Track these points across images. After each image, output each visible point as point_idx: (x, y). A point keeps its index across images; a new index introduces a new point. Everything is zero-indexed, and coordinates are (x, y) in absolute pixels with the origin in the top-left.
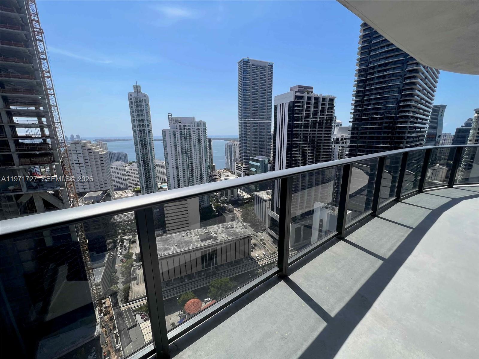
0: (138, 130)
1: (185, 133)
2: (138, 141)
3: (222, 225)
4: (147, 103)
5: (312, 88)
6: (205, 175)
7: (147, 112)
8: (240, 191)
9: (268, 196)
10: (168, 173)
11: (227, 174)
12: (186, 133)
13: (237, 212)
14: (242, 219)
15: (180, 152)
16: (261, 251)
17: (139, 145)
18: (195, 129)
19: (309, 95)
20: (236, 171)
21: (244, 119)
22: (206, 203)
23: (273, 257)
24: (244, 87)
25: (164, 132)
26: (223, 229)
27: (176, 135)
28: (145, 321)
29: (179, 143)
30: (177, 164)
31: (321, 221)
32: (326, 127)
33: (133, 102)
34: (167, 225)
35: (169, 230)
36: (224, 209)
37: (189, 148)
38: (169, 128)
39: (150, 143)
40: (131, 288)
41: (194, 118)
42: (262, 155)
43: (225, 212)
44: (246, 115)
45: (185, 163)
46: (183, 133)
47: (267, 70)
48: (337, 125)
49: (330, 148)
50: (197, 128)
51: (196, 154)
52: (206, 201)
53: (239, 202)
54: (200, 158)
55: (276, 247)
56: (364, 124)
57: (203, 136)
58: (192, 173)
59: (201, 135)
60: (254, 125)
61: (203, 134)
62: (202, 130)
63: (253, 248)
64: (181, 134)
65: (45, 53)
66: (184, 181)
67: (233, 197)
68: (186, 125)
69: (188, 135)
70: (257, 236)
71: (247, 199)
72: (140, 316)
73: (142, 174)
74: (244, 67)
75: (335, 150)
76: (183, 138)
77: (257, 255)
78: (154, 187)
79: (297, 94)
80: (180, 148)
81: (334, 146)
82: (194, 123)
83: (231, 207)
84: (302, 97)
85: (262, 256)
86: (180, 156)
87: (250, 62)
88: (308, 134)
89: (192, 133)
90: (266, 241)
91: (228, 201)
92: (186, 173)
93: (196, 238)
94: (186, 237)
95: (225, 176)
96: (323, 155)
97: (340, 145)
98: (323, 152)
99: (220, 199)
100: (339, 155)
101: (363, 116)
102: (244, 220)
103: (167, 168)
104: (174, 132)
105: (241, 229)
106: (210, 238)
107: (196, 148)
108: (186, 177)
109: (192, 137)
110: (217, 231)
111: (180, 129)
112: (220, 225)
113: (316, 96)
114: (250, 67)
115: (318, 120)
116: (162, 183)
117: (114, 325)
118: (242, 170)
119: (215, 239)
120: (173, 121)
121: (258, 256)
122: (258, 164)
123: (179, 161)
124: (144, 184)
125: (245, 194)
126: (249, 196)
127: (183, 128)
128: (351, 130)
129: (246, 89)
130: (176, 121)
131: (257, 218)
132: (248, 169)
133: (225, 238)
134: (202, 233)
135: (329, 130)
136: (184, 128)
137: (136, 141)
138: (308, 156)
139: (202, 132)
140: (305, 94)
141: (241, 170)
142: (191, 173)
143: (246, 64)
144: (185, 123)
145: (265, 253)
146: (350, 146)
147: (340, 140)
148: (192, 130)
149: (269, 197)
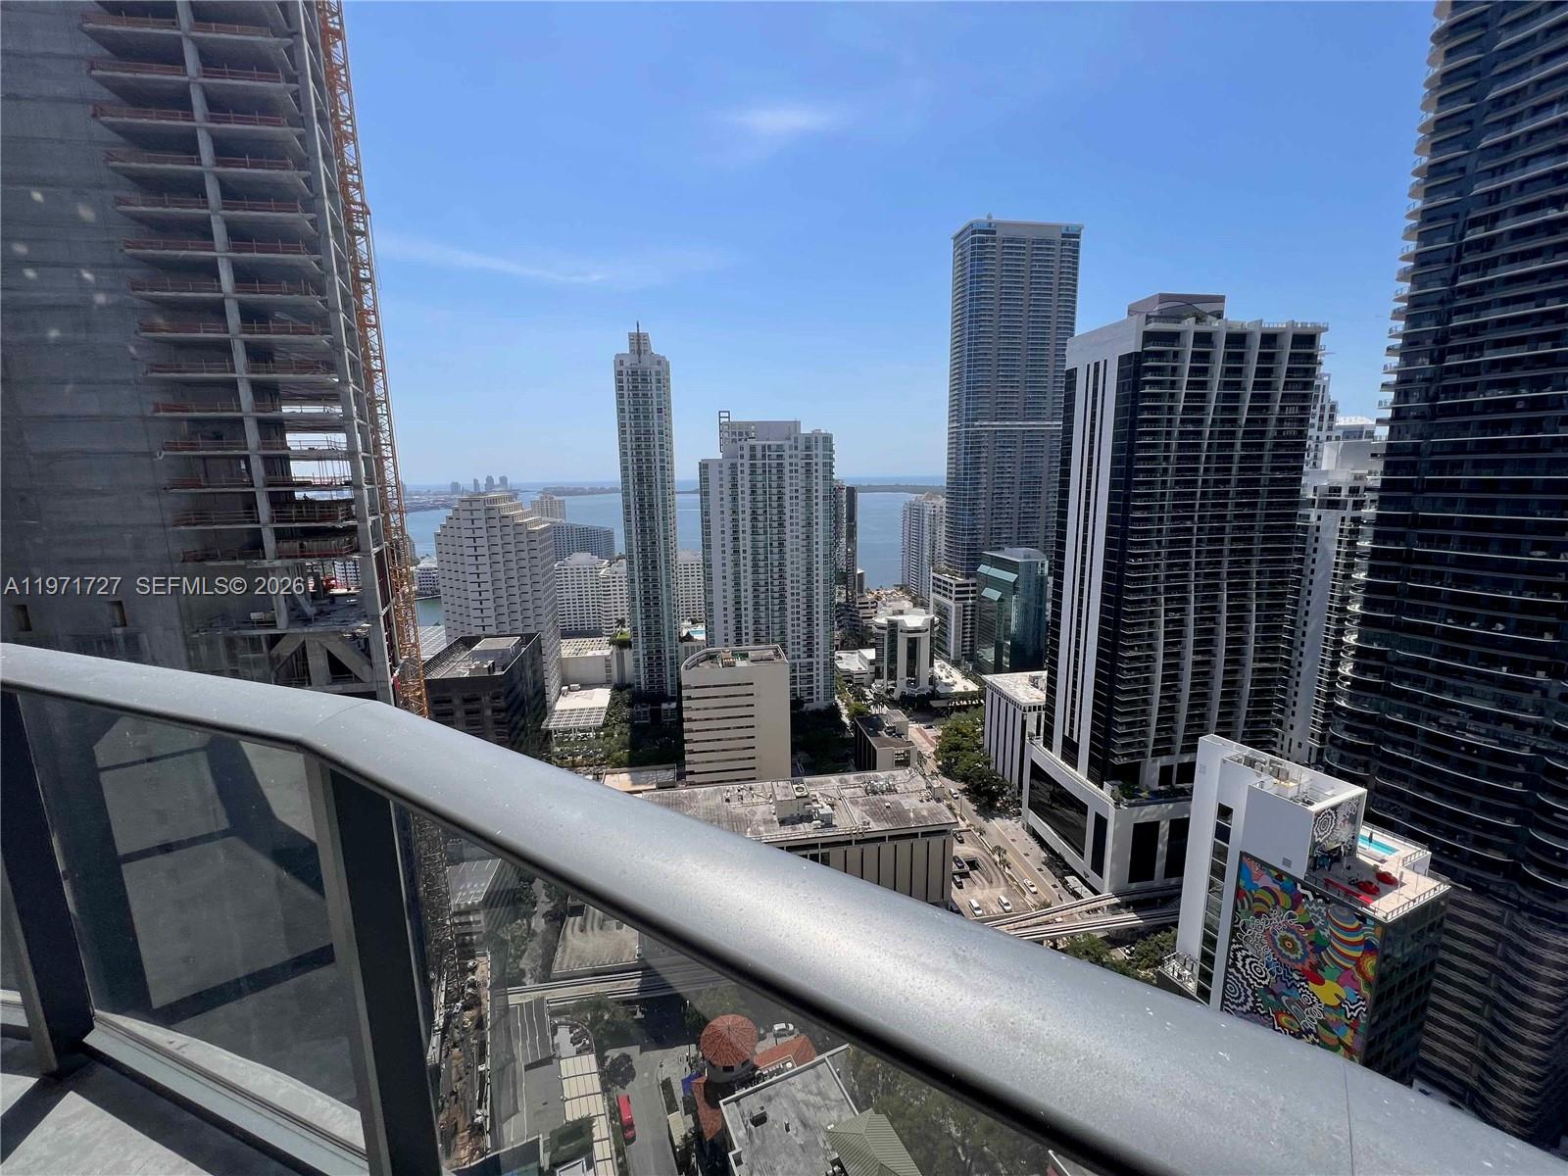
0: (633, 463)
1: (764, 471)
2: (632, 493)
3: (857, 778)
4: (663, 382)
5: (1221, 299)
6: (821, 603)
7: (660, 411)
8: (942, 667)
9: (1037, 692)
10: (708, 591)
11: (897, 606)
12: (770, 471)
13: (923, 737)
14: (940, 763)
15: (749, 531)
16: (993, 891)
17: (632, 506)
18: (796, 456)
19: (1202, 328)
20: (933, 595)
21: (968, 420)
22: (821, 695)
23: (1034, 921)
24: (970, 316)
25: (704, 466)
26: (860, 792)
27: (740, 475)
28: (579, 1053)
29: (745, 503)
30: (737, 565)
31: (1225, 812)
32: (1277, 446)
33: (625, 380)
34: (687, 757)
35: (692, 773)
36: (875, 723)
37: (775, 518)
38: (720, 456)
39: (664, 500)
40: (564, 938)
41: (796, 424)
42: (1029, 544)
43: (875, 734)
44: (973, 409)
45: (762, 564)
46: (760, 471)
47: (1057, 253)
48: (1340, 433)
49: (1293, 526)
50: (801, 453)
51: (797, 537)
52: (821, 690)
53: (935, 704)
54: (809, 550)
55: (1055, 886)
56: (1445, 430)
57: (820, 481)
58: (782, 596)
59: (817, 477)
60: (1004, 440)
61: (820, 474)
62: (820, 460)
63: (965, 875)
64: (753, 472)
65: (368, 264)
66: (756, 622)
67: (916, 683)
68: (769, 446)
69: (774, 478)
70: (982, 832)
71: (963, 696)
72: (571, 1032)
73: (638, 592)
74: (973, 248)
75: (1322, 535)
76: (760, 485)
77: (976, 905)
78: (666, 633)
79: (1152, 327)
80: (748, 518)
81: (1319, 518)
82: (796, 439)
83: (898, 719)
84: (1174, 337)
85: (996, 910)
86: (746, 542)
87: (994, 232)
88: (1196, 470)
89: (786, 470)
90: (1015, 853)
91: (896, 695)
92: (763, 596)
93: (764, 813)
94: (735, 804)
95: (890, 610)
96: (1263, 550)
97: (1343, 513)
98: (1265, 540)
99: (870, 687)
100: (1338, 553)
101: (1442, 396)
102: (947, 771)
103: (708, 578)
104: (733, 466)
105: (922, 801)
106: (809, 818)
107: (797, 518)
108: (763, 608)
109: (786, 483)
110: (837, 797)
111: (753, 457)
112: (851, 777)
113: (1237, 329)
114: (994, 247)
115: (1241, 419)
116: (694, 622)
117: (482, 1045)
118: (953, 595)
119: (827, 823)
120: (734, 434)
121: (977, 909)
122: (1011, 577)
123: (745, 558)
124: (639, 622)
125: (957, 675)
126: (973, 687)
127: (759, 454)
128: (1385, 455)
129: (976, 322)
130: (741, 434)
131: (992, 767)
132: (973, 592)
133: (859, 823)
134: (786, 795)
135: (1293, 453)
136: (764, 456)
137: (626, 494)
138: (1198, 553)
139: (820, 465)
140: (1189, 326)
141: (947, 593)
142: (776, 595)
143: (981, 240)
144: (768, 440)
145: (1005, 901)
146: (1380, 520)
147: (1344, 492)
148: (786, 462)
149: (1039, 696)
